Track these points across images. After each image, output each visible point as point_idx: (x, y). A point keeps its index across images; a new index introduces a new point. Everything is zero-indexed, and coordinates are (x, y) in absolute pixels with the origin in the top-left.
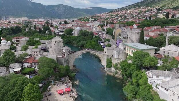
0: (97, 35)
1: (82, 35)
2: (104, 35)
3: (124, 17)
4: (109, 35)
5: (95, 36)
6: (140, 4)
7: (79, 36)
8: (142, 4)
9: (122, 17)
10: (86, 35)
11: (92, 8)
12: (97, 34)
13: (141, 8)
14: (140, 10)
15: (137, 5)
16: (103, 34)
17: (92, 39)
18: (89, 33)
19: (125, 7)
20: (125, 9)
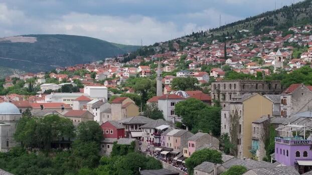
0: (124, 141)
1: (34, 145)
2: (172, 139)
3: (220, 70)
4: (200, 134)
5: (118, 149)
6: (282, 20)
7: (15, 154)
8: (290, 18)
9: (214, 74)
10: (54, 145)
11: (33, 40)
12: (121, 133)
13: (293, 33)
14: (291, 40)
15: (270, 23)
16: (158, 133)
17: (96, 162)
18: (77, 133)
19: (211, 31)
20: (213, 38)
